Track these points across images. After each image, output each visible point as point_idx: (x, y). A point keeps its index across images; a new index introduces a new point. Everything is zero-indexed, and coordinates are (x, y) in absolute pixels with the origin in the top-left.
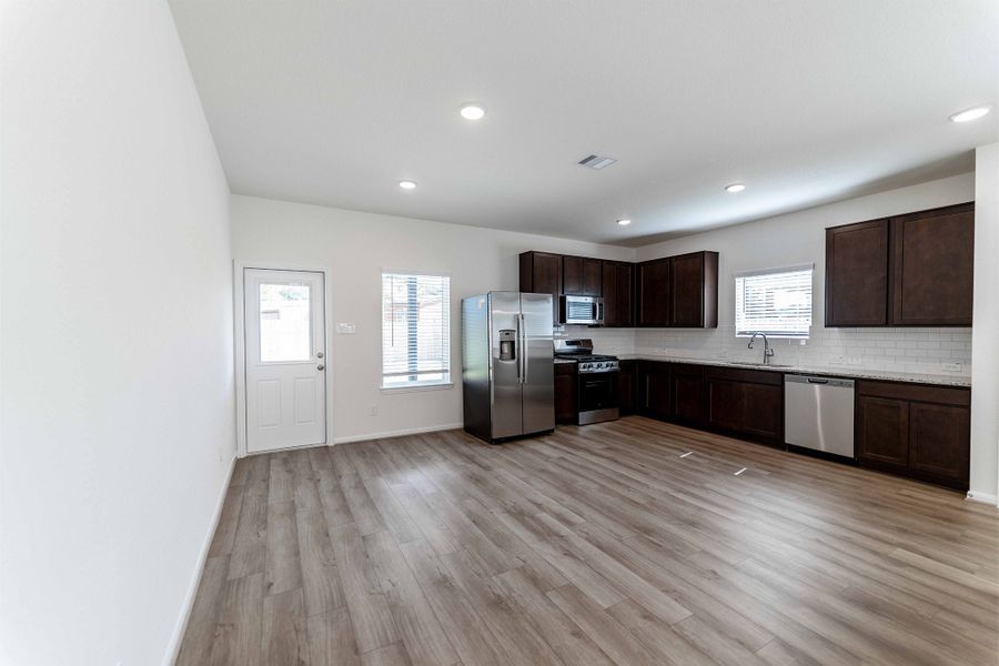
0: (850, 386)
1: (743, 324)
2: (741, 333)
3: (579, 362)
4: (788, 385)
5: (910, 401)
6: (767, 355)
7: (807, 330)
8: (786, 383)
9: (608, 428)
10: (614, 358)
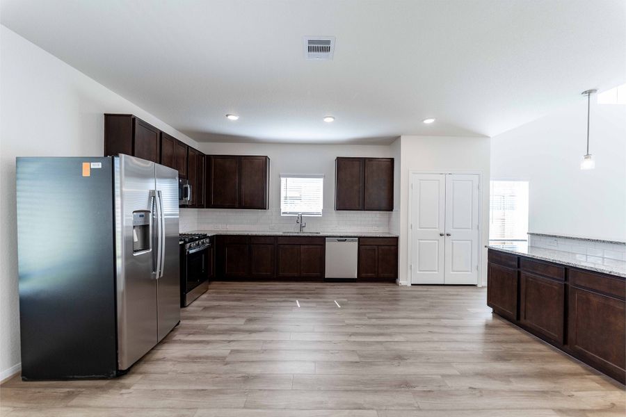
0: (356, 241)
1: (286, 207)
2: (284, 213)
3: (186, 243)
4: (327, 244)
5: (378, 245)
6: (301, 227)
7: (321, 211)
8: (326, 243)
9: (206, 300)
10: (205, 236)
